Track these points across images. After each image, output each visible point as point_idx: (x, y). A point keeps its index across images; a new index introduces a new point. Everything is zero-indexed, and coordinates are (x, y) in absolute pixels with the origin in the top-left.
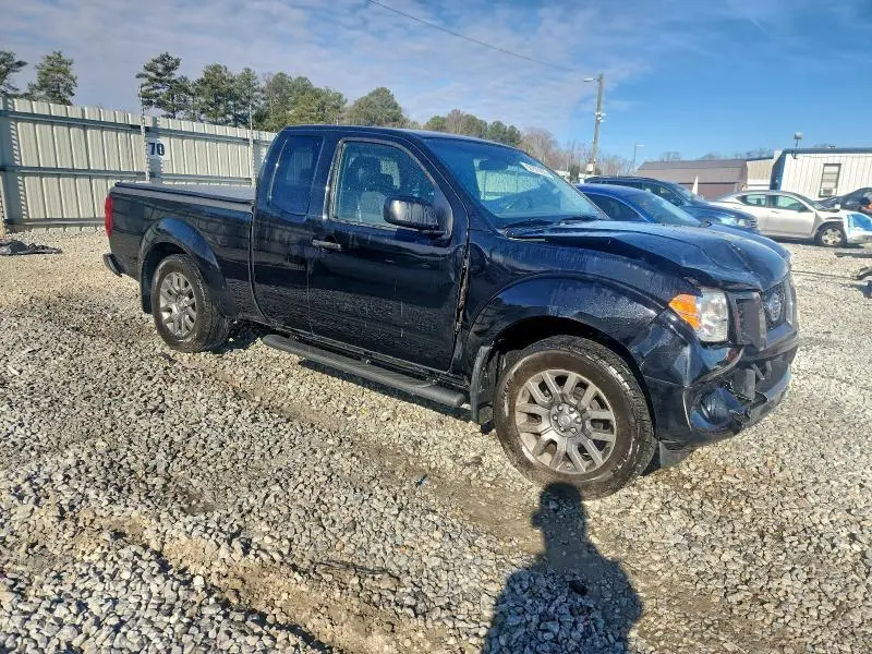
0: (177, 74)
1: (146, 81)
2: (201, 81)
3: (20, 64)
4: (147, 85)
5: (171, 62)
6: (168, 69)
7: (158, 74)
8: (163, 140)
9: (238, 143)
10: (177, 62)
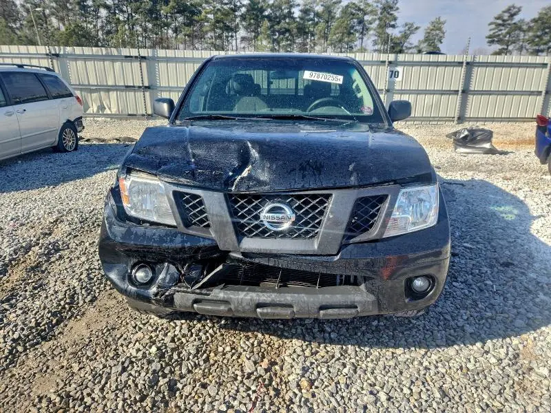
0: (517, 19)
1: (493, 26)
2: (535, 21)
3: (417, 28)
4: (493, 29)
5: (514, 11)
6: (512, 16)
7: (504, 21)
8: (400, 69)
9: (454, 66)
10: (519, 10)
